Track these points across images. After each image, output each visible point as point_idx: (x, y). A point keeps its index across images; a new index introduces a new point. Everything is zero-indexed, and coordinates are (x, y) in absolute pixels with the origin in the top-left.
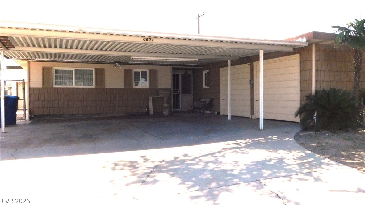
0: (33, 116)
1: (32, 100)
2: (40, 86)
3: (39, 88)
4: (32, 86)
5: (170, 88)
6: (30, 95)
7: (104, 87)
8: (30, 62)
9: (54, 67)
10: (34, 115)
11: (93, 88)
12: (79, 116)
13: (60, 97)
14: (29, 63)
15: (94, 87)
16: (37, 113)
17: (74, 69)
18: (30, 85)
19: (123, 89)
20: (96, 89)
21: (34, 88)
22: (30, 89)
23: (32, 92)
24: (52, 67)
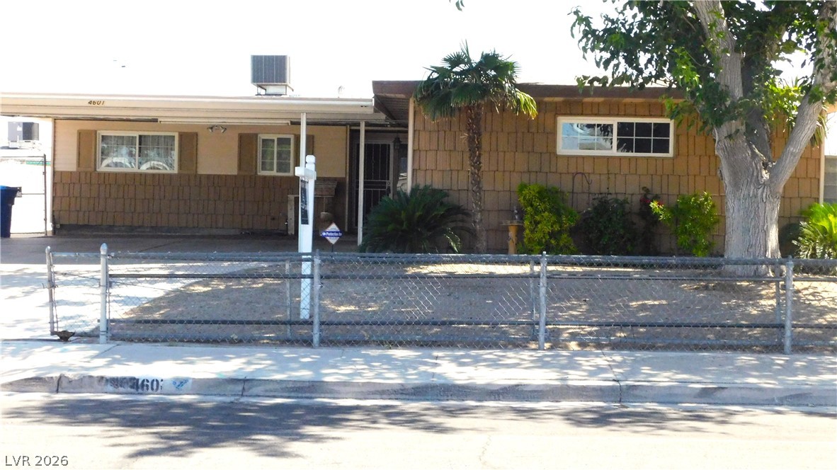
0: (58, 226)
1: (58, 195)
2: (72, 167)
3: (71, 172)
4: (59, 168)
5: (344, 176)
6: (54, 184)
7: (196, 172)
8: (57, 121)
9: (100, 130)
10: (61, 225)
11: (175, 174)
12: (144, 232)
13: (108, 191)
14: (55, 122)
15: (175, 171)
16: (65, 222)
17: (136, 134)
18: (55, 167)
19: (235, 176)
20: (179, 176)
21: (62, 172)
22: (54, 173)
23: (58, 179)
24: (96, 132)
